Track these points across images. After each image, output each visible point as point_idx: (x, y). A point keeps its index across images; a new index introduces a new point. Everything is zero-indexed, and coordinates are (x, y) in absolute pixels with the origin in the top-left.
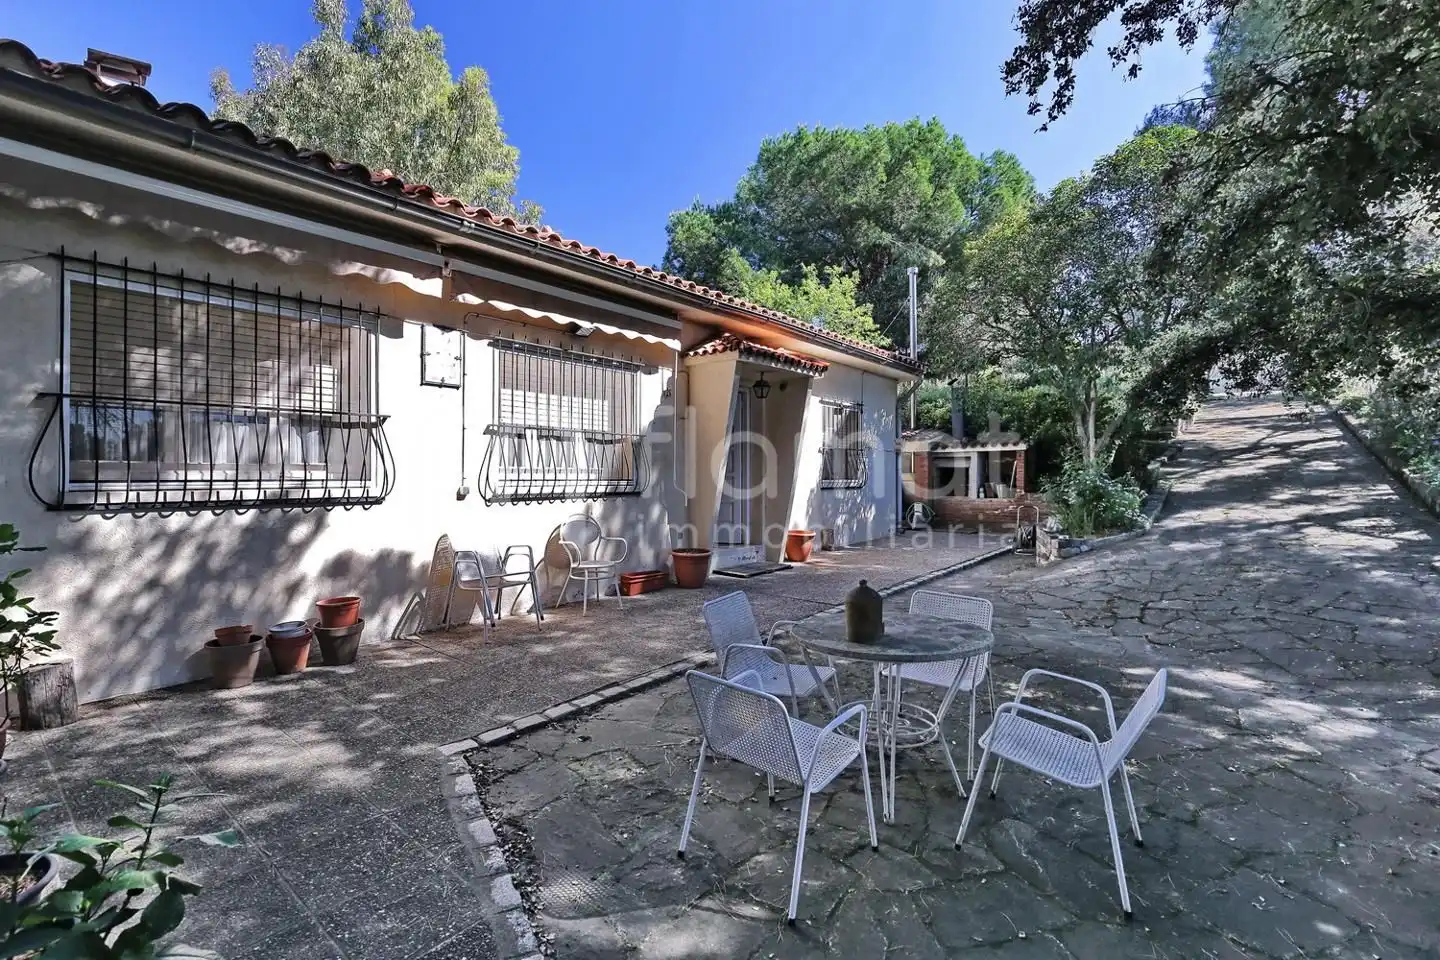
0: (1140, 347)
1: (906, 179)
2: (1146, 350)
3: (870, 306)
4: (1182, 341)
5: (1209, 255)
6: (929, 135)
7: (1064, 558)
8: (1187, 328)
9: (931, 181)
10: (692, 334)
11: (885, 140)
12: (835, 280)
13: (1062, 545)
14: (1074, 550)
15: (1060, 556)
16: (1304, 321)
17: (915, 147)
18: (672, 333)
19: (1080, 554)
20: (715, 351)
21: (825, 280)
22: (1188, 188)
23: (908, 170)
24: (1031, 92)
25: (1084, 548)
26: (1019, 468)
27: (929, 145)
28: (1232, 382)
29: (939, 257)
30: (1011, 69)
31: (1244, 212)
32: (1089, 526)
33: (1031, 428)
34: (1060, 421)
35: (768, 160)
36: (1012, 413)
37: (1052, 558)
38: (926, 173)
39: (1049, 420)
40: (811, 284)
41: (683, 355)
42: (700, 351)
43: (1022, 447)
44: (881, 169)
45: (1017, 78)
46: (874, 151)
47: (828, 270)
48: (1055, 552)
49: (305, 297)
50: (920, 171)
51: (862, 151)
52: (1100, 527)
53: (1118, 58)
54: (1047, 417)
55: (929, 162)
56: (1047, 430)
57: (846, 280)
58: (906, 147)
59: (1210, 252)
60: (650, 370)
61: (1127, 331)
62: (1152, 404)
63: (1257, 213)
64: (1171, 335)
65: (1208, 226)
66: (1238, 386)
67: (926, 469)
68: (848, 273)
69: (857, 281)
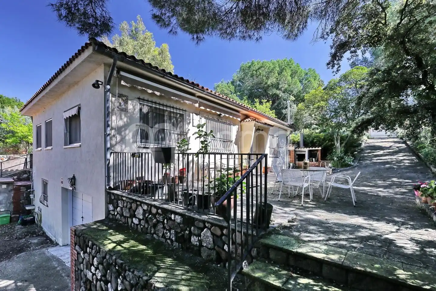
0: (353, 121)
1: (284, 76)
2: (355, 121)
3: (274, 111)
4: (363, 119)
5: (368, 102)
6: (290, 63)
7: (334, 173)
8: (364, 116)
9: (290, 76)
10: (243, 117)
11: (277, 64)
12: (264, 104)
13: (333, 170)
14: (336, 171)
15: (332, 172)
16: (388, 116)
17: (286, 67)
18: (238, 117)
19: (338, 172)
20: (249, 121)
21: (261, 103)
22: (364, 90)
23: (284, 73)
24: (332, 69)
25: (339, 171)
26: (319, 154)
27: (290, 66)
28: (374, 128)
29: (293, 97)
30: (328, 64)
31: (375, 94)
32: (339, 166)
33: (323, 144)
34: (330, 142)
35: (243, 69)
36: (317, 140)
37: (330, 173)
38: (289, 74)
39: (327, 141)
40: (257, 104)
41: (241, 122)
42: (245, 121)
43: (320, 148)
44: (276, 72)
45: (329, 66)
46: (274, 68)
47: (262, 101)
48: (331, 172)
49: (174, 107)
50: (287, 73)
51: (271, 68)
52: (342, 166)
53: (349, 60)
54: (326, 141)
55: (290, 71)
56: (327, 144)
57: (268, 104)
58: (283, 67)
59: (369, 101)
60: (234, 125)
61: (348, 118)
62: (356, 133)
63: (378, 93)
64: (360, 118)
65: (368, 97)
66: (375, 129)
67: (294, 154)
68: (268, 101)
69: (271, 104)
